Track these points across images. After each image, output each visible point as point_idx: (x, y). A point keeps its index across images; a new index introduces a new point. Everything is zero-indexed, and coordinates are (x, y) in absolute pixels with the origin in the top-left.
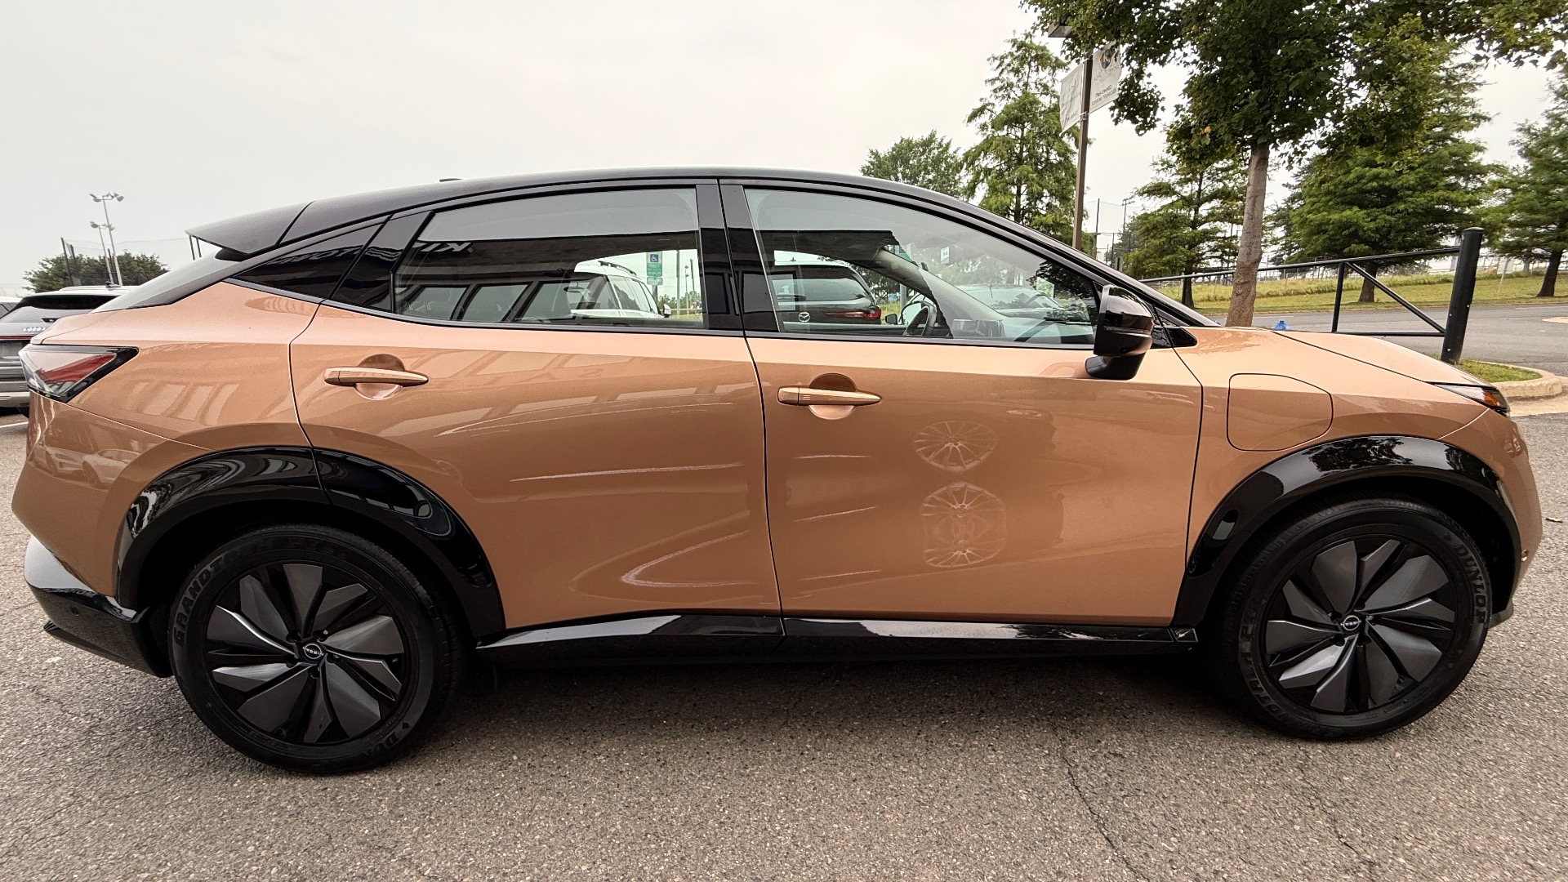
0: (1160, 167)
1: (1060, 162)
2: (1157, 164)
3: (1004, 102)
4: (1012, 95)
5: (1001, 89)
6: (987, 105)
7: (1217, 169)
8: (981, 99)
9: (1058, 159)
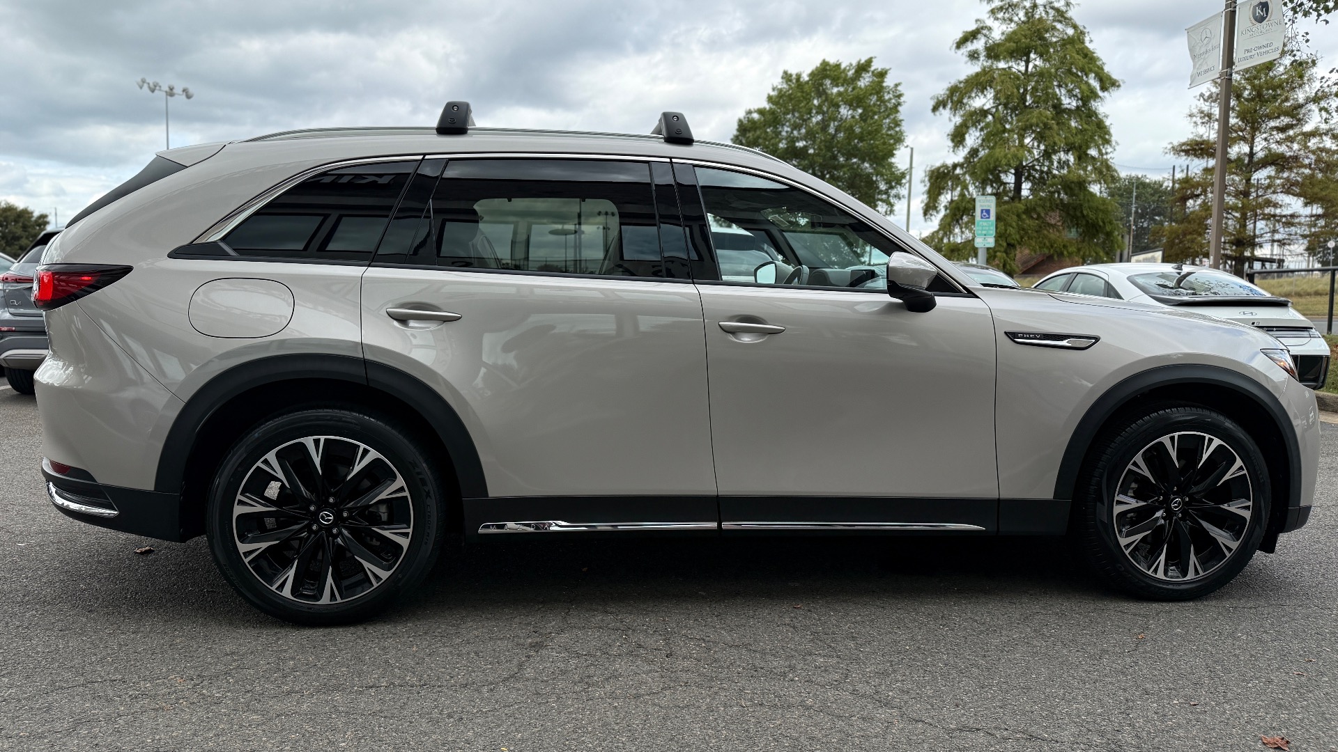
0: (1199, 121)
1: (1078, 107)
2: (1194, 116)
3: (1004, 27)
4: (1016, 19)
5: (1001, 9)
6: (982, 28)
7: (1272, 129)
8: (977, 21)
9: (1074, 104)
